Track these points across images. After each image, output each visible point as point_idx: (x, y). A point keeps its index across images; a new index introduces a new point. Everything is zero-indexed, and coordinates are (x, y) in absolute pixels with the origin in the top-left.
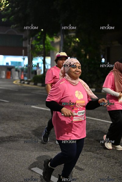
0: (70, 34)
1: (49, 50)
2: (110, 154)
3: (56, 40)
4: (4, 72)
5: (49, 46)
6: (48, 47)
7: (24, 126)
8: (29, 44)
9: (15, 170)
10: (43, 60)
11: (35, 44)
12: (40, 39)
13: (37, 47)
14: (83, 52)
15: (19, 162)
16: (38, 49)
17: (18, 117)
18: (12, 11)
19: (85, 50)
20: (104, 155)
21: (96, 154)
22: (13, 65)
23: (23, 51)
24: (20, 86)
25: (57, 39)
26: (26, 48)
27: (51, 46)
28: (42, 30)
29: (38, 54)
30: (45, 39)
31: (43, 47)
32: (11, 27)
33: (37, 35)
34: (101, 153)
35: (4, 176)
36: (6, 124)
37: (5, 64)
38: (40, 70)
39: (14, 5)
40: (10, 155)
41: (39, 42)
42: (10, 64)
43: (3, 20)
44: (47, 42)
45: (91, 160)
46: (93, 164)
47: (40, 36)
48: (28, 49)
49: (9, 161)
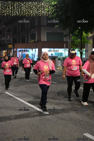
3: (90, 35)
5: (85, 40)
8: (69, 39)
9: (70, 134)
11: (74, 39)
12: (78, 35)
13: (76, 41)
15: (73, 129)
22: (56, 55)
23: (65, 44)
24: (62, 71)
26: (67, 43)
27: (87, 41)
29: (77, 47)
30: (82, 34)
31: (80, 41)
33: (75, 32)
35: (63, 138)
36: (58, 100)
37: (50, 55)
40: (65, 123)
41: (77, 38)
42: (54, 55)
44: (83, 37)
47: (77, 32)
48: (69, 43)
49: (65, 128)
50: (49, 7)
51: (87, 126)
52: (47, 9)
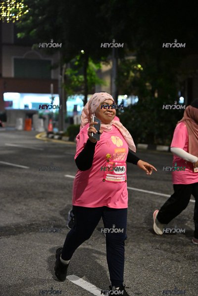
0: (127, 58)
1: (93, 84)
2: (193, 253)
3: (105, 68)
4: (21, 120)
5: (93, 78)
6: (91, 80)
7: (53, 208)
8: (61, 74)
9: (38, 279)
10: (83, 101)
11: (71, 75)
12: (79, 66)
13: (74, 79)
14: (149, 86)
16: (75, 82)
17: (43, 192)
18: (33, 21)
19: (152, 84)
20: (183, 254)
21: (171, 254)
22: (35, 109)
23: (52, 85)
24: (46, 142)
25: (107, 65)
26: (55, 82)
27: (97, 78)
28: (82, 51)
29: (76, 91)
30: (86, 66)
31: (83, 79)
32: (33, 48)
33: (73, 60)
34: (178, 252)
35: (20, 288)
36: (25, 205)
37: (22, 107)
38: (79, 116)
39: (37, 11)
40: (31, 254)
41: (76, 72)
42: (30, 107)
43: (19, 35)
44: (90, 70)
45: (162, 262)
46: (165, 269)
47: (78, 61)
48: (59, 83)
49: (28, 264)
50: (16, 5)
51: (77, 259)
52: (14, 7)
